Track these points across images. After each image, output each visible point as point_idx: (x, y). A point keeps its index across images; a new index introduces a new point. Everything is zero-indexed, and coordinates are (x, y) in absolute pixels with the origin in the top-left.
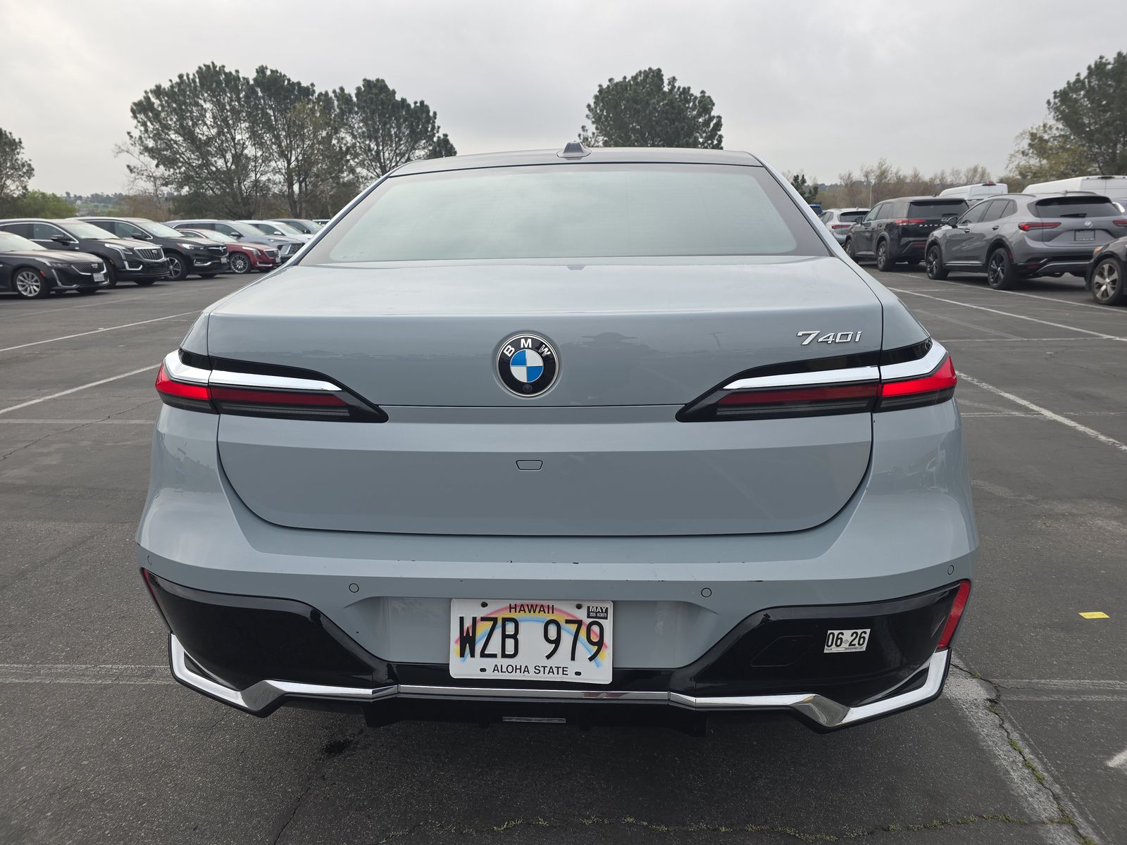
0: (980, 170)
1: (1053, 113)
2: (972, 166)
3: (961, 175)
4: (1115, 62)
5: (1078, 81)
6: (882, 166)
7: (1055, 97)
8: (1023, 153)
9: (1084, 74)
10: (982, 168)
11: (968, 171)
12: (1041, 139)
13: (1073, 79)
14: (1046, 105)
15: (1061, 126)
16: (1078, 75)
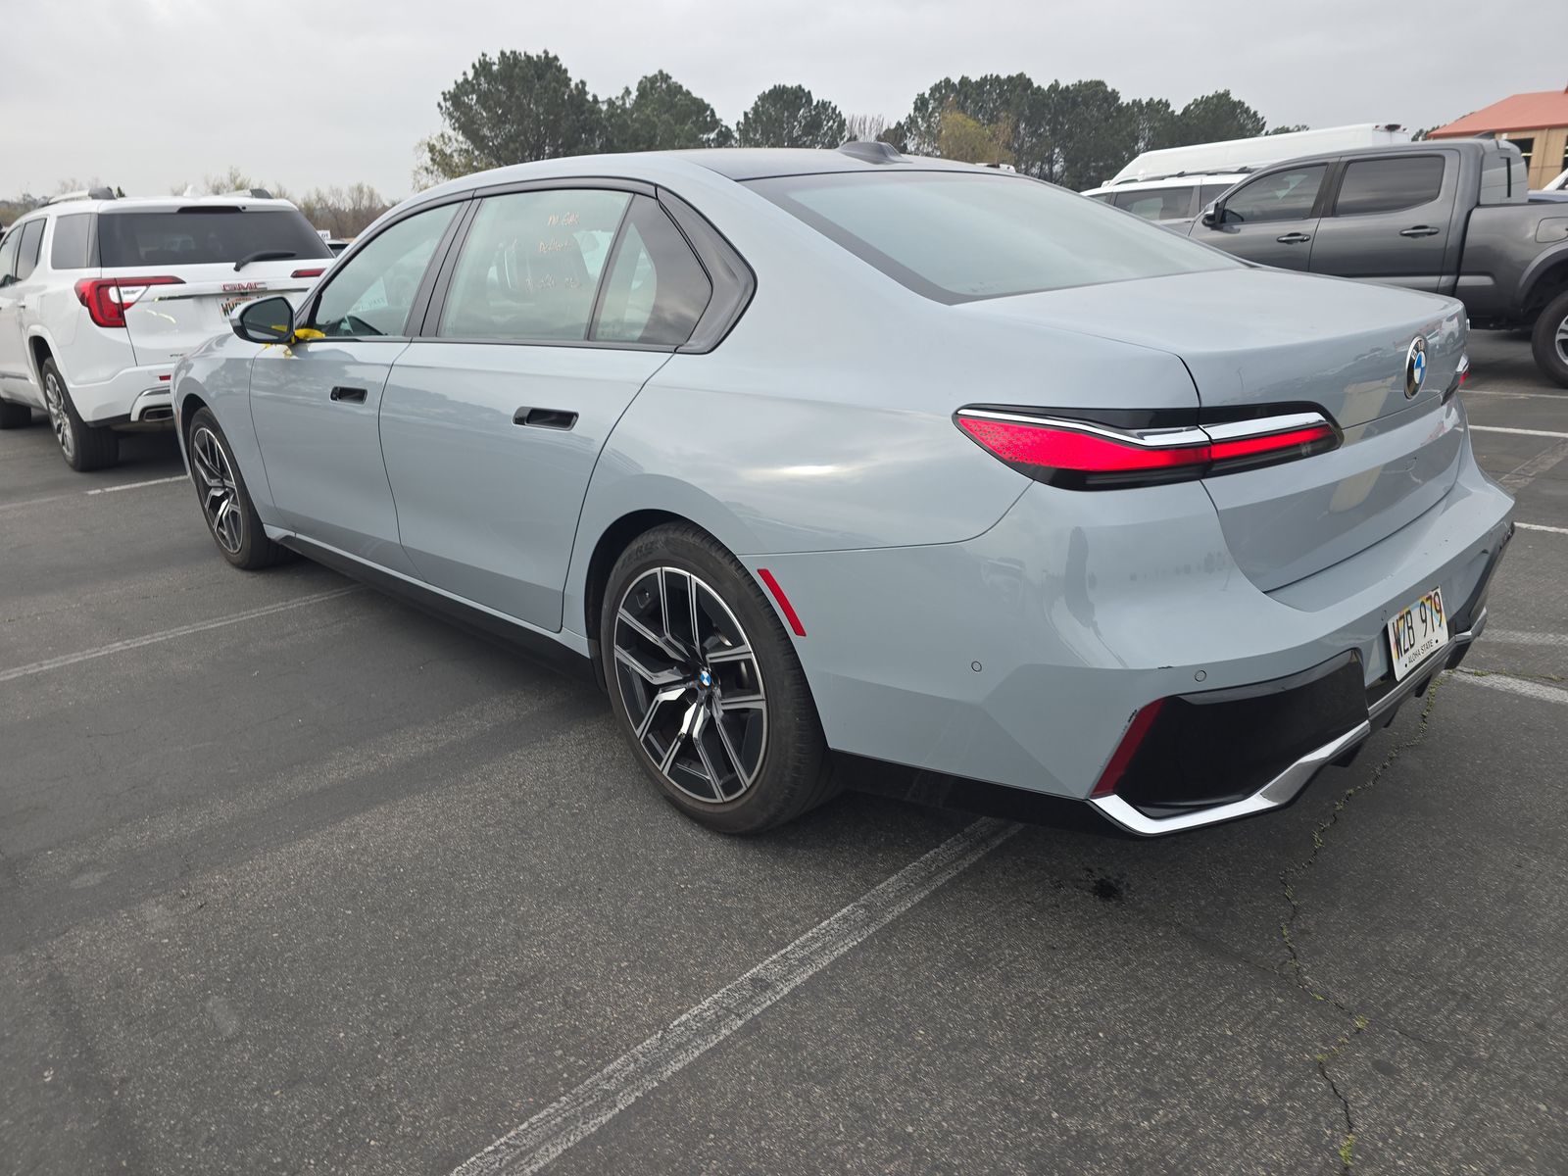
0: (365, 190)
1: (448, 121)
2: (354, 184)
3: (343, 196)
4: (500, 62)
5: (466, 81)
6: (235, 178)
7: (445, 100)
8: (427, 169)
9: (470, 75)
10: (368, 187)
11: (351, 190)
12: (442, 152)
13: (460, 80)
14: (438, 110)
15: (461, 138)
16: (465, 74)
